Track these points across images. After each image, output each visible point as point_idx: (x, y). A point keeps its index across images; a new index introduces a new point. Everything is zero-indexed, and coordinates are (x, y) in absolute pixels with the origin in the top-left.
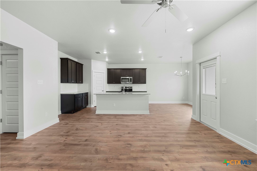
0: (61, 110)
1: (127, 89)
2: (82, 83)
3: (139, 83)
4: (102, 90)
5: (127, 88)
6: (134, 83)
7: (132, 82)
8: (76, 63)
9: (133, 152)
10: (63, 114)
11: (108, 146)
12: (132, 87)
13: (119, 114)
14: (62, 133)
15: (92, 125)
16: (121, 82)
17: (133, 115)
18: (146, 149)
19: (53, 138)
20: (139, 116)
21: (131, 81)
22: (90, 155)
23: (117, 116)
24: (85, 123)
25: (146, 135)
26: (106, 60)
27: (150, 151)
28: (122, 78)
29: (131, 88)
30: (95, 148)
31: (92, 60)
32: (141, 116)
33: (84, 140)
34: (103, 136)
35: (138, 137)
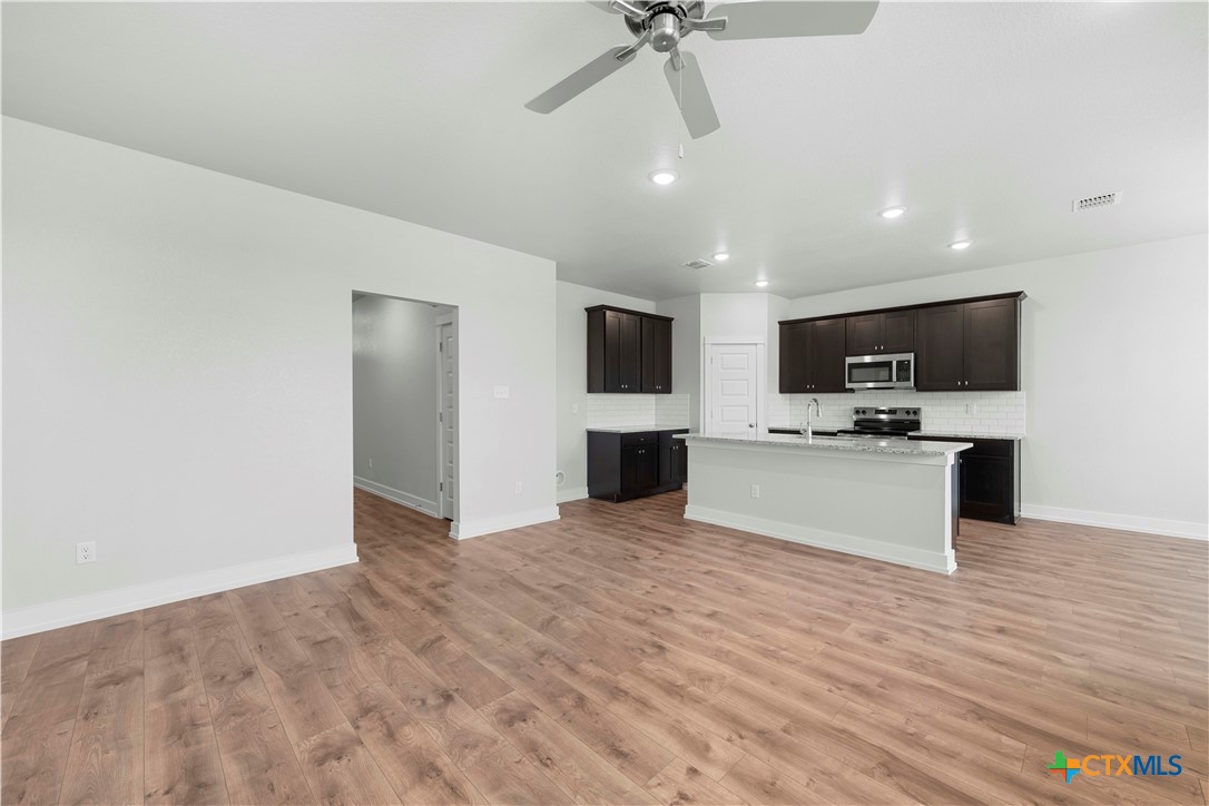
0: (588, 485)
1: (880, 421)
2: (667, 389)
3: (963, 389)
4: (747, 424)
5: (883, 417)
6: (922, 386)
7: (909, 380)
8: (638, 318)
9: (638, 672)
10: (593, 500)
11: (591, 625)
12: (916, 412)
13: (772, 538)
14: (531, 551)
15: (627, 550)
16: (848, 386)
17: (837, 556)
18: (692, 689)
19: (504, 555)
20: (865, 568)
21: (904, 375)
22: (524, 626)
23: (753, 541)
24: (610, 539)
25: (772, 648)
26: (758, 284)
27: (697, 701)
28: (849, 360)
29: (912, 417)
30: (554, 613)
31: (702, 295)
32: (877, 569)
33: (555, 585)
34: (612, 592)
35: (731, 640)
